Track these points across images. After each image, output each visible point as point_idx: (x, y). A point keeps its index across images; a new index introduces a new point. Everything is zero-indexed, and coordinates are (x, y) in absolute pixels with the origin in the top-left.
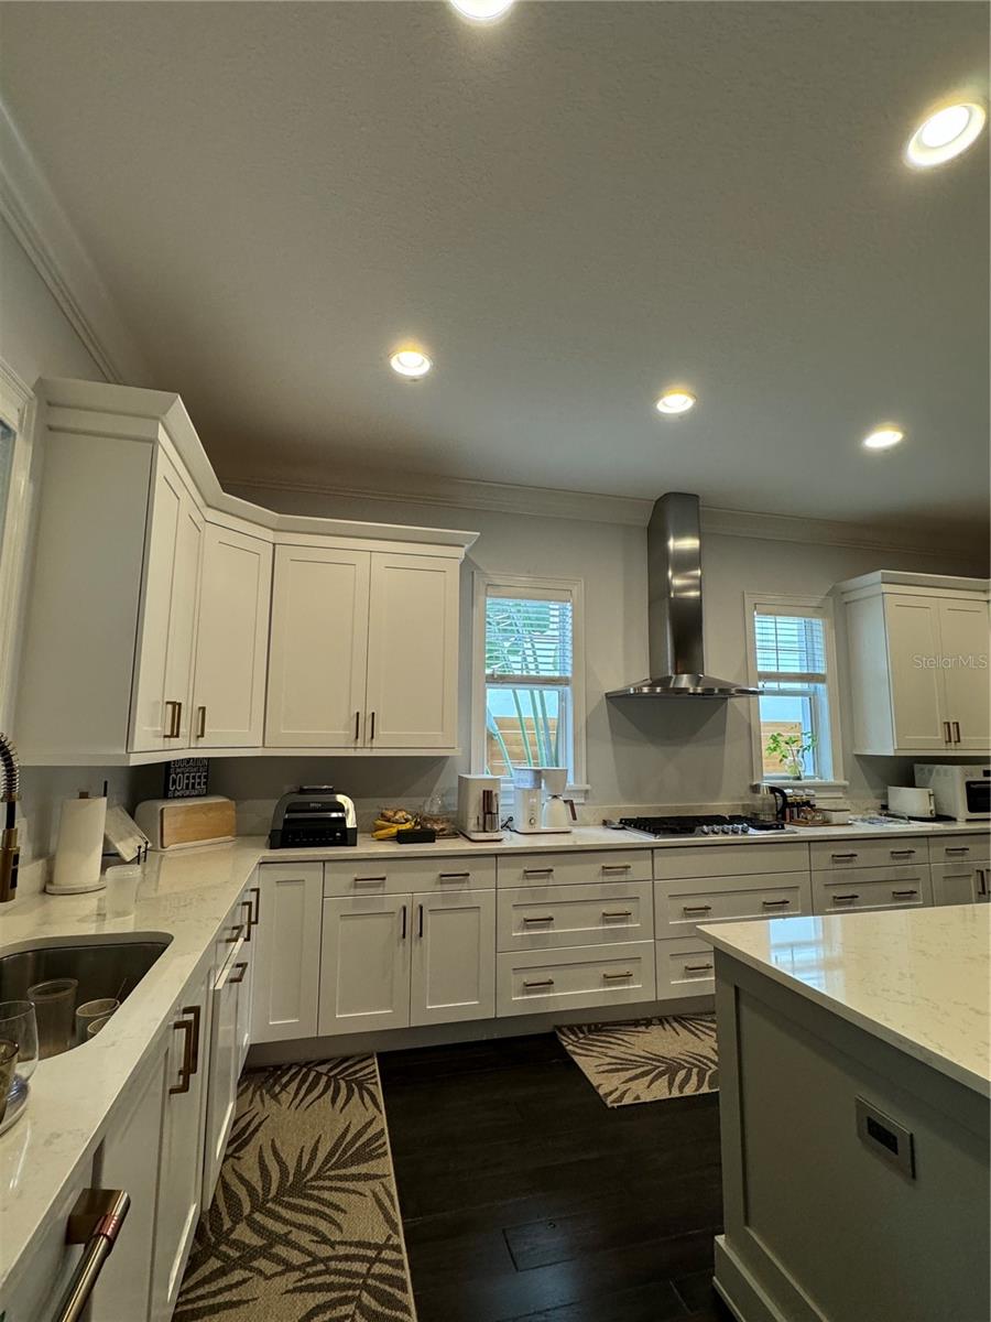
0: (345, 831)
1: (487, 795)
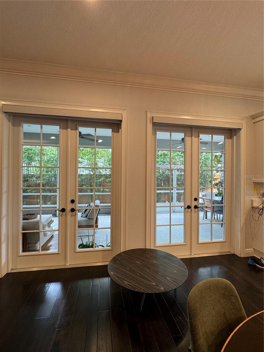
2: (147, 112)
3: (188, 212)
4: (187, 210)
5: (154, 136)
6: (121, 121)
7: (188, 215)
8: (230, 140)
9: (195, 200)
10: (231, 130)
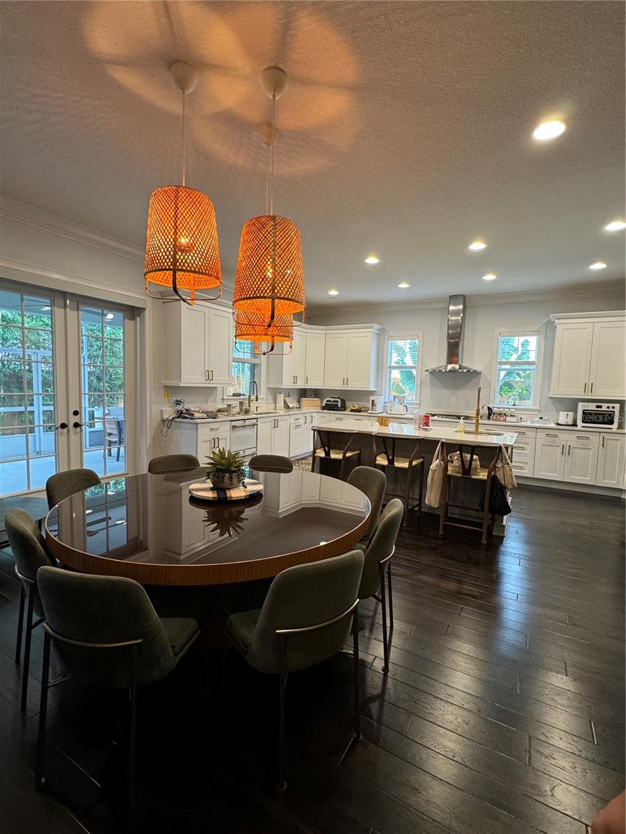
1: (373, 401)
3: (62, 434)
4: (60, 430)
7: (63, 439)
8: (132, 322)
9: (76, 413)
10: (133, 308)
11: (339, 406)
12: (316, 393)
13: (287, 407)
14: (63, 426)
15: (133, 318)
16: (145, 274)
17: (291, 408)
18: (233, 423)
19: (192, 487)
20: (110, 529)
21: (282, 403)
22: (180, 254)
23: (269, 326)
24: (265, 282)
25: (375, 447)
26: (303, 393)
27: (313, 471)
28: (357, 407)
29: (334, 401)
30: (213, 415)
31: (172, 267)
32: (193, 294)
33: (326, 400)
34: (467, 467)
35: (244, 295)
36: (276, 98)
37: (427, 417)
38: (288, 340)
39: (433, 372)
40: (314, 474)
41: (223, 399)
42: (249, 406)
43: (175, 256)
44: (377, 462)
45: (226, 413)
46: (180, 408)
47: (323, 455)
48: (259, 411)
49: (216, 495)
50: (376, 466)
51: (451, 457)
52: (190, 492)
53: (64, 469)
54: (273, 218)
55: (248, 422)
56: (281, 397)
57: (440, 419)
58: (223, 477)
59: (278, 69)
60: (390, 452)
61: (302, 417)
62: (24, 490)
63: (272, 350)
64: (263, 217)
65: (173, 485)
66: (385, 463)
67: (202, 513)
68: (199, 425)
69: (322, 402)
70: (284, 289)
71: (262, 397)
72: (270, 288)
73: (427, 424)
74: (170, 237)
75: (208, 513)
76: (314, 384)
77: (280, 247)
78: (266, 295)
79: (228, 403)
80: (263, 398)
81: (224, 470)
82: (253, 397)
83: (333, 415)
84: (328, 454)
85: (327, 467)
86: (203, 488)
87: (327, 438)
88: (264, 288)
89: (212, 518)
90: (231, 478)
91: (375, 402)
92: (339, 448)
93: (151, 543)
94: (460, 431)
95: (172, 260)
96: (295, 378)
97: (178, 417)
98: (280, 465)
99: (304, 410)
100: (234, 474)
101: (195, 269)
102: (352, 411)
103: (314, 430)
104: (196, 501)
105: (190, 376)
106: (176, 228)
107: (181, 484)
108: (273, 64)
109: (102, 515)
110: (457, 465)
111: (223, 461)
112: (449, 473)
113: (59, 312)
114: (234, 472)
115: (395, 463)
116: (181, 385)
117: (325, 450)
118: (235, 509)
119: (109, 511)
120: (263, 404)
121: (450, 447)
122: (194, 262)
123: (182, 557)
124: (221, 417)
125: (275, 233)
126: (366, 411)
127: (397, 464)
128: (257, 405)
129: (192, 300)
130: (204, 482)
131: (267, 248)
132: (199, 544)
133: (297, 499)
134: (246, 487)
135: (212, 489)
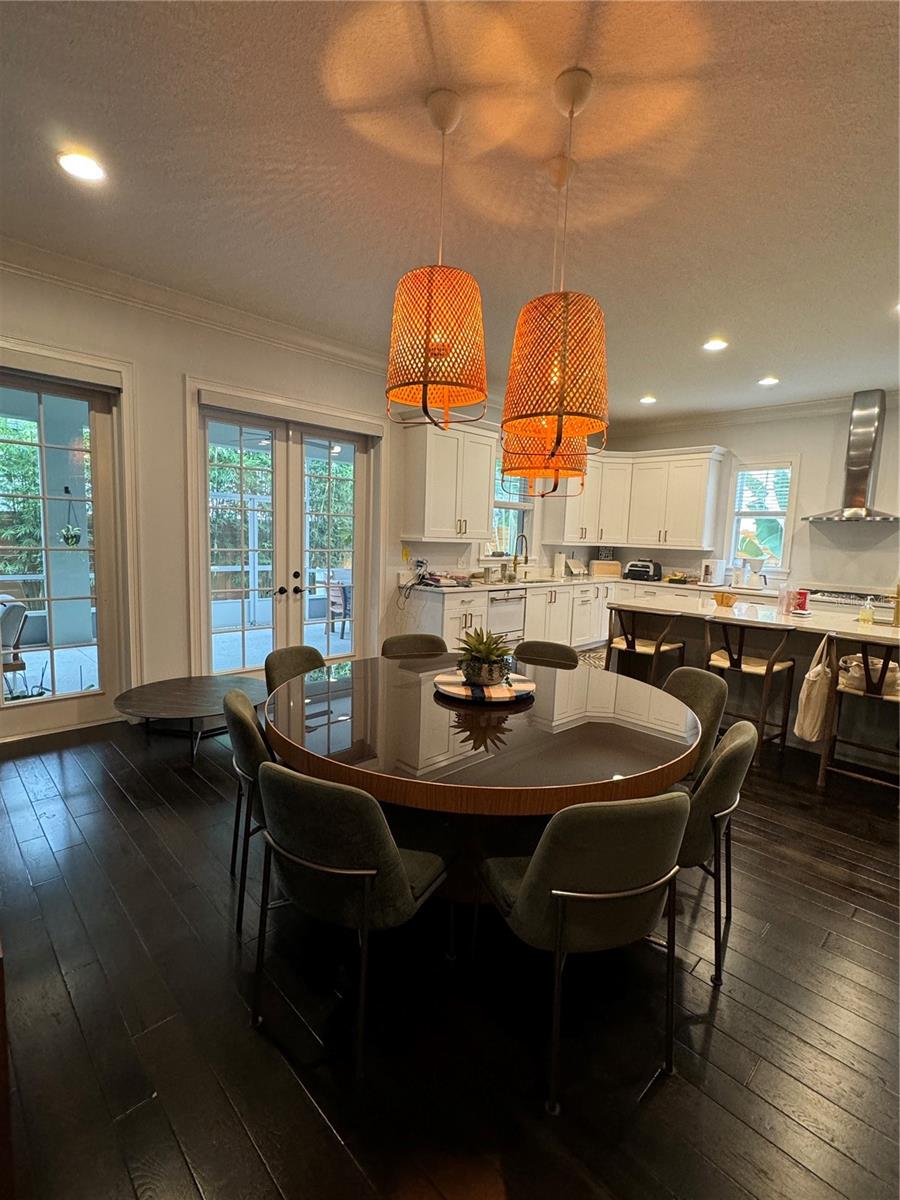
0: (649, 576)
1: (707, 567)
2: (184, 376)
3: (280, 602)
4: (278, 596)
5: (202, 432)
6: (119, 390)
7: (281, 607)
8: (365, 455)
9: (296, 575)
10: (366, 437)
11: (651, 573)
12: (615, 553)
13: (569, 573)
14: (282, 591)
15: (366, 451)
16: (387, 392)
17: (576, 575)
18: (493, 595)
19: (438, 678)
20: (332, 726)
21: (563, 568)
22: (433, 360)
23: (553, 455)
24: (549, 392)
25: (709, 639)
26: (595, 553)
27: (607, 668)
28: (679, 576)
29: (643, 566)
30: (465, 583)
31: (421, 379)
32: (447, 414)
33: (630, 564)
34: (875, 680)
35: (519, 413)
36: (575, 115)
37: (802, 595)
38: (579, 475)
39: (817, 522)
40: (609, 673)
41: (479, 560)
42: (515, 570)
43: (427, 364)
44: (711, 663)
45: (482, 580)
46: (421, 571)
47: (623, 646)
48: (529, 578)
49: (469, 693)
50: (709, 668)
51: (845, 662)
52: (435, 686)
53: (281, 646)
54: (565, 296)
55: (512, 594)
56: (561, 559)
57: (825, 598)
58: (480, 669)
59: (580, 70)
60: (734, 648)
61: (592, 589)
62: (238, 668)
63: (555, 489)
64: (550, 295)
65: (411, 675)
66: (726, 664)
67: (450, 716)
68: (446, 596)
69: (623, 567)
70: (577, 400)
71: (533, 557)
72: (557, 399)
73: (802, 606)
74: (420, 338)
75: (458, 716)
76: (610, 540)
77: (573, 337)
78: (550, 409)
79: (486, 566)
80: (535, 560)
81: (482, 659)
82: (521, 558)
83: (641, 587)
84: (631, 645)
85: (628, 664)
86: (453, 682)
87: (631, 622)
88: (547, 401)
89: (463, 724)
90: (491, 672)
91: (711, 570)
92: (647, 637)
93: (380, 749)
94: (864, 620)
95: (422, 369)
96: (583, 532)
97: (419, 584)
98: (561, 657)
99: (596, 578)
100: (496, 665)
101: (452, 379)
102: (671, 581)
103: (611, 609)
104: (442, 698)
105: (437, 528)
106: (428, 323)
107: (421, 675)
108: (572, 63)
109: (323, 707)
110: (857, 675)
111: (481, 647)
112: (840, 687)
113: (280, 445)
114: (495, 662)
115: (743, 666)
116: (424, 540)
117: (627, 639)
118: (495, 715)
119: (332, 703)
120: (534, 569)
121: (842, 646)
122: (451, 371)
123: (419, 773)
124: (476, 585)
125: (567, 318)
126: (695, 582)
127: (745, 668)
128: (526, 569)
129: (446, 422)
130: (453, 673)
131: (554, 341)
132: (441, 758)
133: (581, 708)
134: (511, 686)
135: (464, 684)
